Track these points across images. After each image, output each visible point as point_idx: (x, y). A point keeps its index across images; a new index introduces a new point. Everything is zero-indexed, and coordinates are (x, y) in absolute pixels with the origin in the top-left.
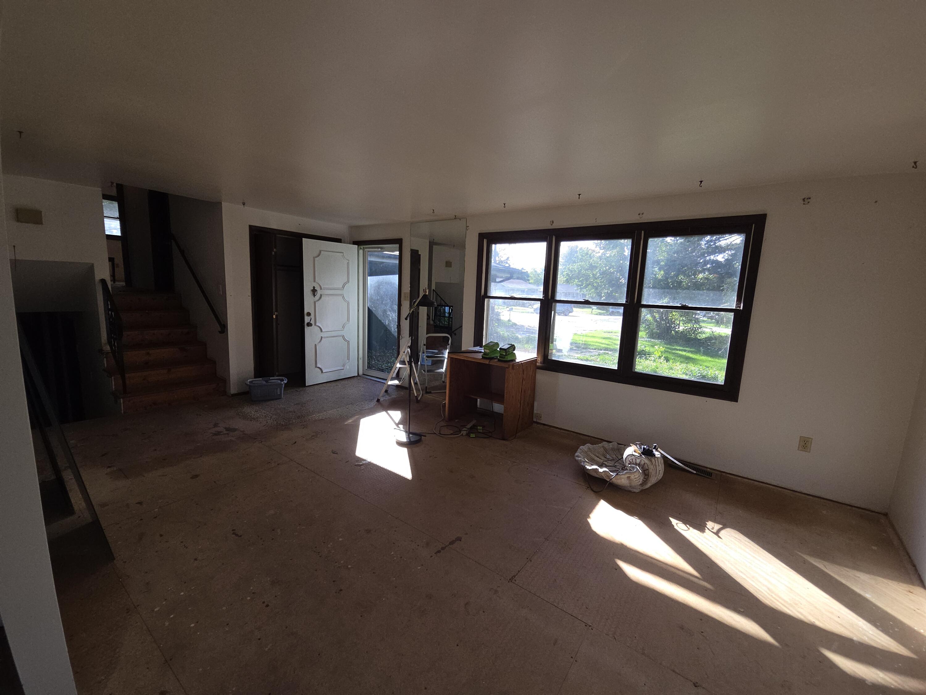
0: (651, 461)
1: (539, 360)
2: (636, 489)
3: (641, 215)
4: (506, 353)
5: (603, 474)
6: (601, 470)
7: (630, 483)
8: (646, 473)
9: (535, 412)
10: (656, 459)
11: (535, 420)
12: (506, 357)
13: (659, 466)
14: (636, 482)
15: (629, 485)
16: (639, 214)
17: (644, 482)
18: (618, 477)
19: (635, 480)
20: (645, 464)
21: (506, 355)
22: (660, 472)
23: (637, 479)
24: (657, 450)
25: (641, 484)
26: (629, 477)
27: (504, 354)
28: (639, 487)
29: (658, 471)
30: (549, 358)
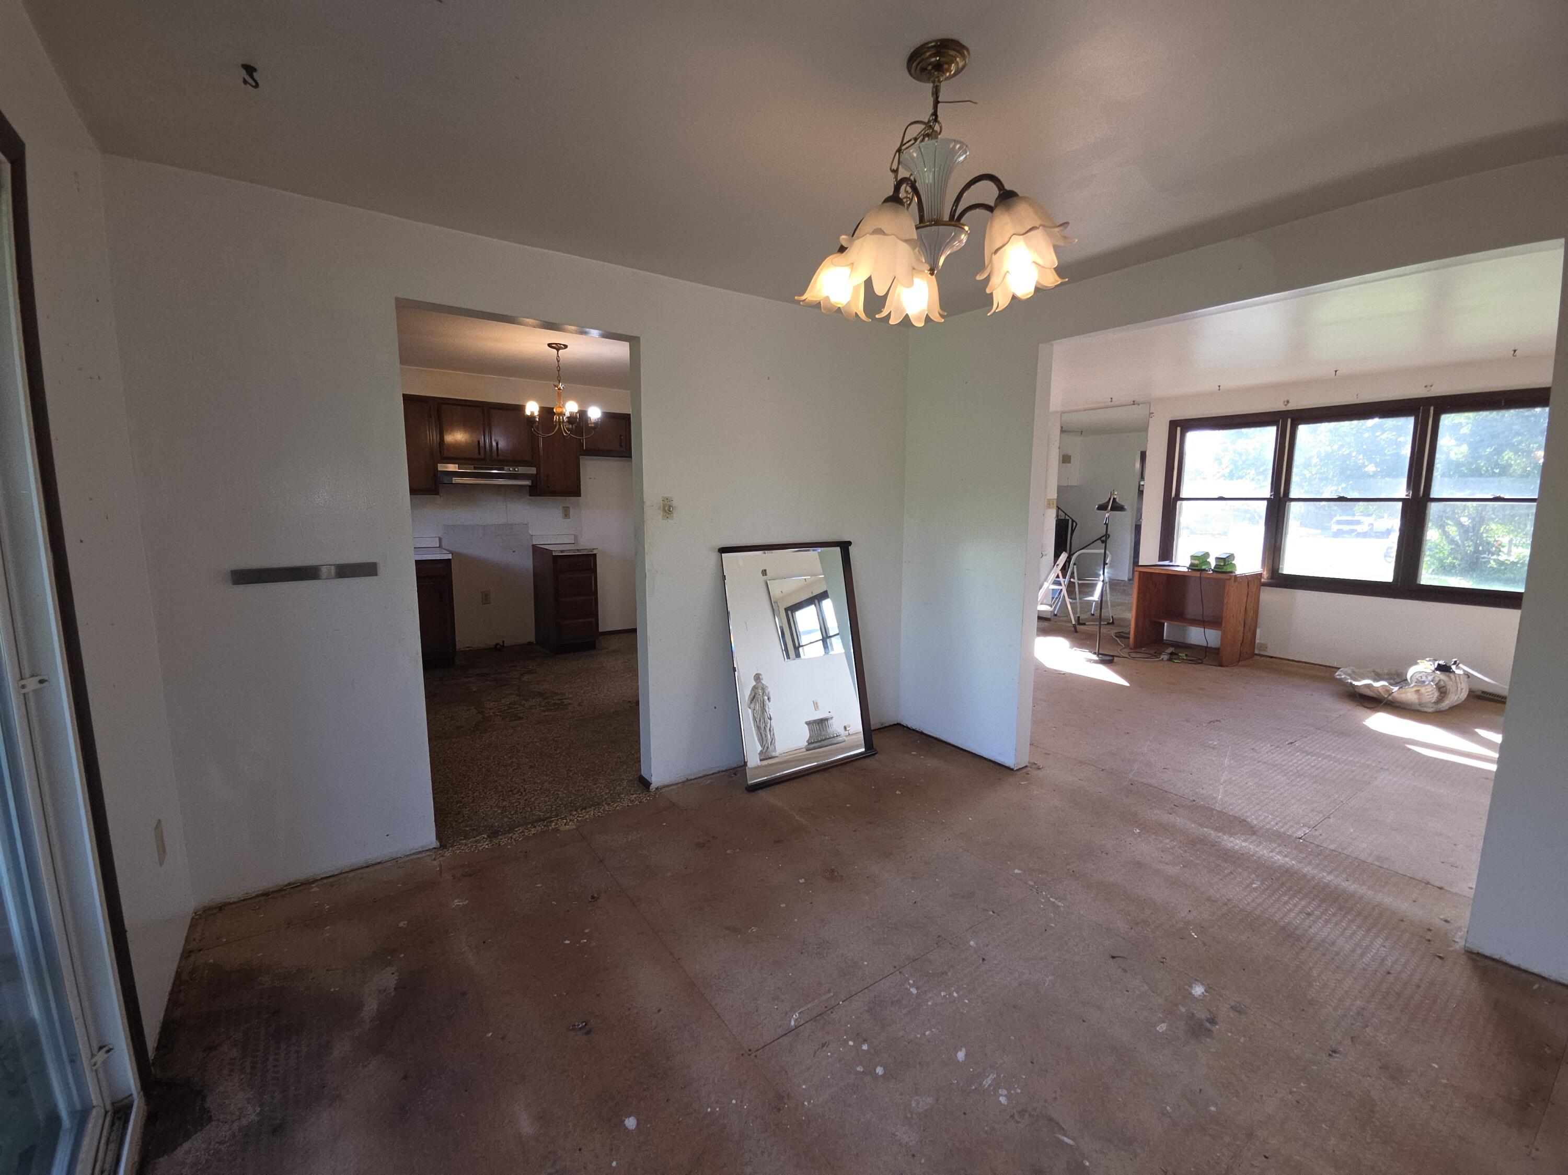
0: (1450, 677)
1: (1265, 575)
2: (1427, 707)
3: (1429, 388)
4: (1225, 563)
5: (1380, 690)
6: (1377, 684)
7: (1419, 699)
8: (1442, 691)
9: (1257, 641)
10: (1457, 676)
11: (1257, 652)
12: (1225, 567)
13: (1461, 683)
14: (1428, 697)
15: (1417, 701)
16: (1426, 387)
17: (1440, 700)
18: (1402, 690)
19: (1426, 694)
20: (1440, 680)
21: (1224, 565)
22: (1464, 690)
23: (1431, 693)
24: (1458, 667)
25: (1435, 703)
26: (1417, 691)
27: (1222, 564)
28: (1433, 705)
29: (1459, 689)
30: (1280, 572)
